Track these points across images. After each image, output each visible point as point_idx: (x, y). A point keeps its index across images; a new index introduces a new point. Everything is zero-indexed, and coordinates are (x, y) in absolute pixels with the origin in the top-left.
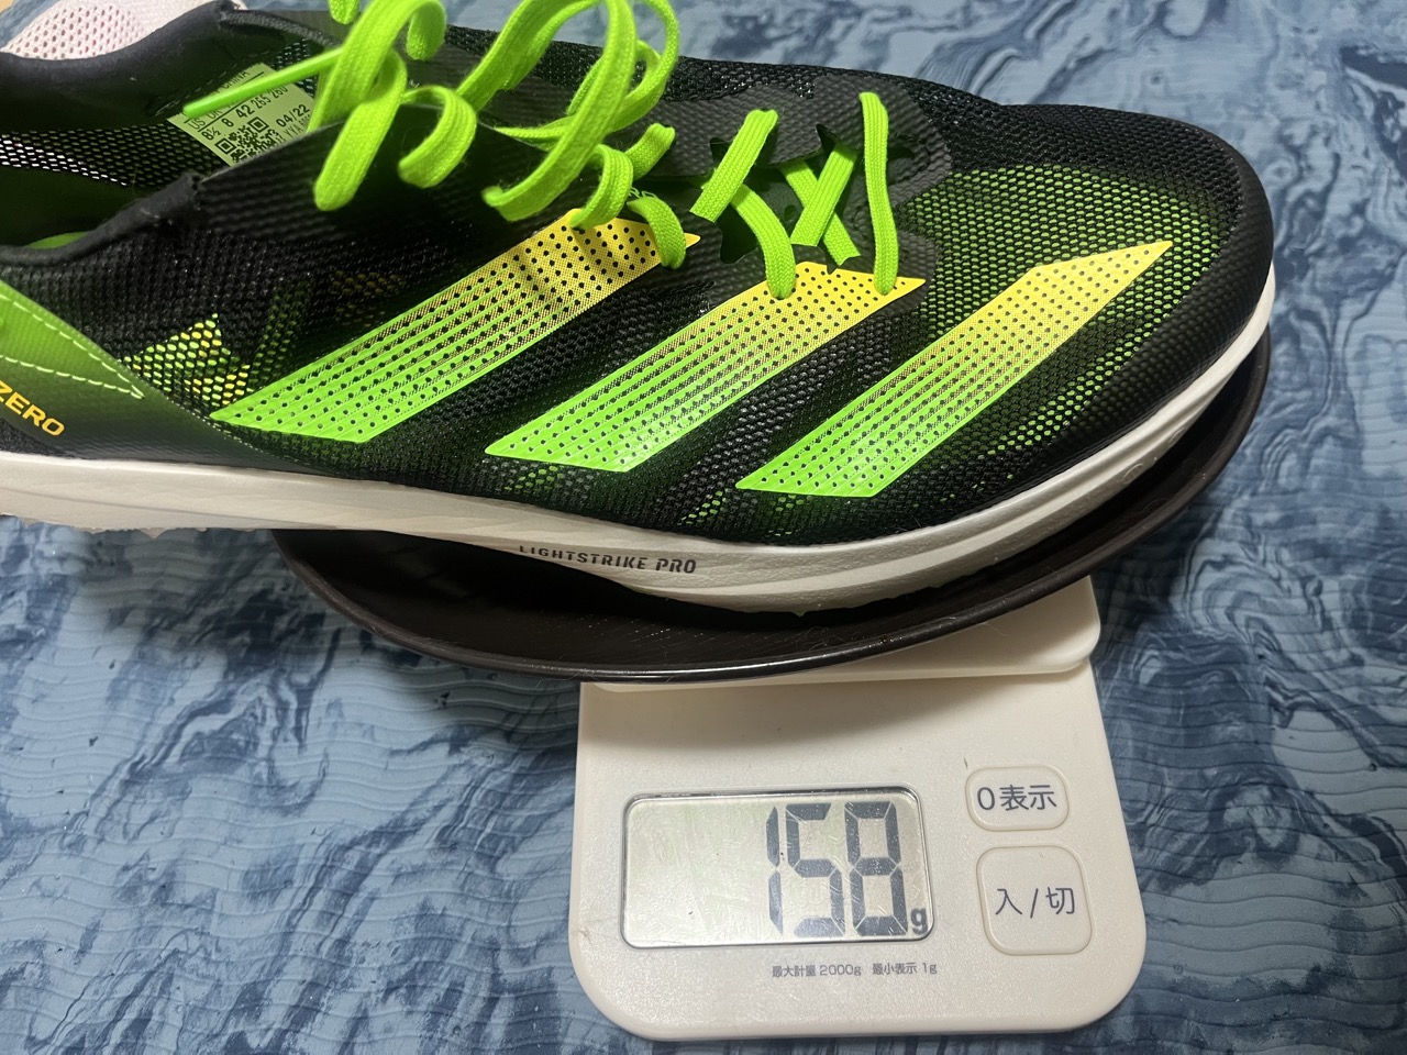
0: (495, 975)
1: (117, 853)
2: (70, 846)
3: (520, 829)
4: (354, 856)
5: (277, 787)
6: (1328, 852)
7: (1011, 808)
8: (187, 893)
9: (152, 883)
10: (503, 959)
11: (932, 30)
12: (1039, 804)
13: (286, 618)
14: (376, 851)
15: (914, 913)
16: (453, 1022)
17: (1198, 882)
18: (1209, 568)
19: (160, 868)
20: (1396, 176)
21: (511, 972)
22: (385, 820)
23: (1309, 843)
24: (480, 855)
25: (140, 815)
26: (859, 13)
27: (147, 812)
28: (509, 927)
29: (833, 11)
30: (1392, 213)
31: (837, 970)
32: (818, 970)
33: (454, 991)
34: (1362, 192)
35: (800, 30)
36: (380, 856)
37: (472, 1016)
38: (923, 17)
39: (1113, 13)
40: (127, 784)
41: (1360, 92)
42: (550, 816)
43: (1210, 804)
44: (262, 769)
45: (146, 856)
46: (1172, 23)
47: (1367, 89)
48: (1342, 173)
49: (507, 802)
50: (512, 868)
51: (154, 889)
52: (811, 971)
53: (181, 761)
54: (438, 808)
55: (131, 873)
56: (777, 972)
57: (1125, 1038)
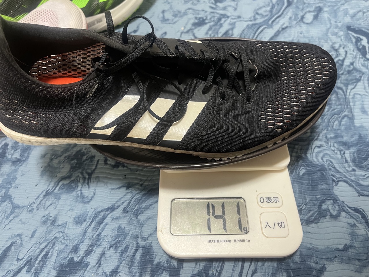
0: (137, 244)
1: (42, 213)
2: (29, 211)
3: (144, 208)
4: (102, 214)
5: (83, 197)
6: (348, 216)
7: (268, 202)
8: (60, 223)
9: (51, 220)
10: (139, 240)
11: (246, 21)
12: (275, 201)
13: (86, 156)
14: (107, 213)
15: (244, 228)
16: (127, 255)
17: (316, 223)
18: (316, 148)
19: (53, 216)
20: (361, 56)
21: (141, 243)
22: (110, 205)
23: (343, 214)
24: (134, 214)
25: (48, 203)
26: (228, 17)
27: (50, 202)
28: (141, 232)
29: (222, 16)
30: (360, 65)
31: (225, 241)
32: (220, 241)
33: (127, 247)
34: (353, 60)
35: (214, 21)
36: (108, 214)
37: (132, 254)
38: (244, 18)
39: (290, 18)
40: (45, 196)
41: (352, 37)
42: (152, 205)
43: (318, 204)
44: (79, 192)
45: (49, 213)
46: (305, 20)
47: (353, 36)
48: (348, 55)
49: (141, 201)
50: (142, 218)
51: (51, 221)
52: (218, 241)
53: (59, 190)
54: (123, 203)
55: (45, 217)
56: (210, 241)
57: (298, 261)
